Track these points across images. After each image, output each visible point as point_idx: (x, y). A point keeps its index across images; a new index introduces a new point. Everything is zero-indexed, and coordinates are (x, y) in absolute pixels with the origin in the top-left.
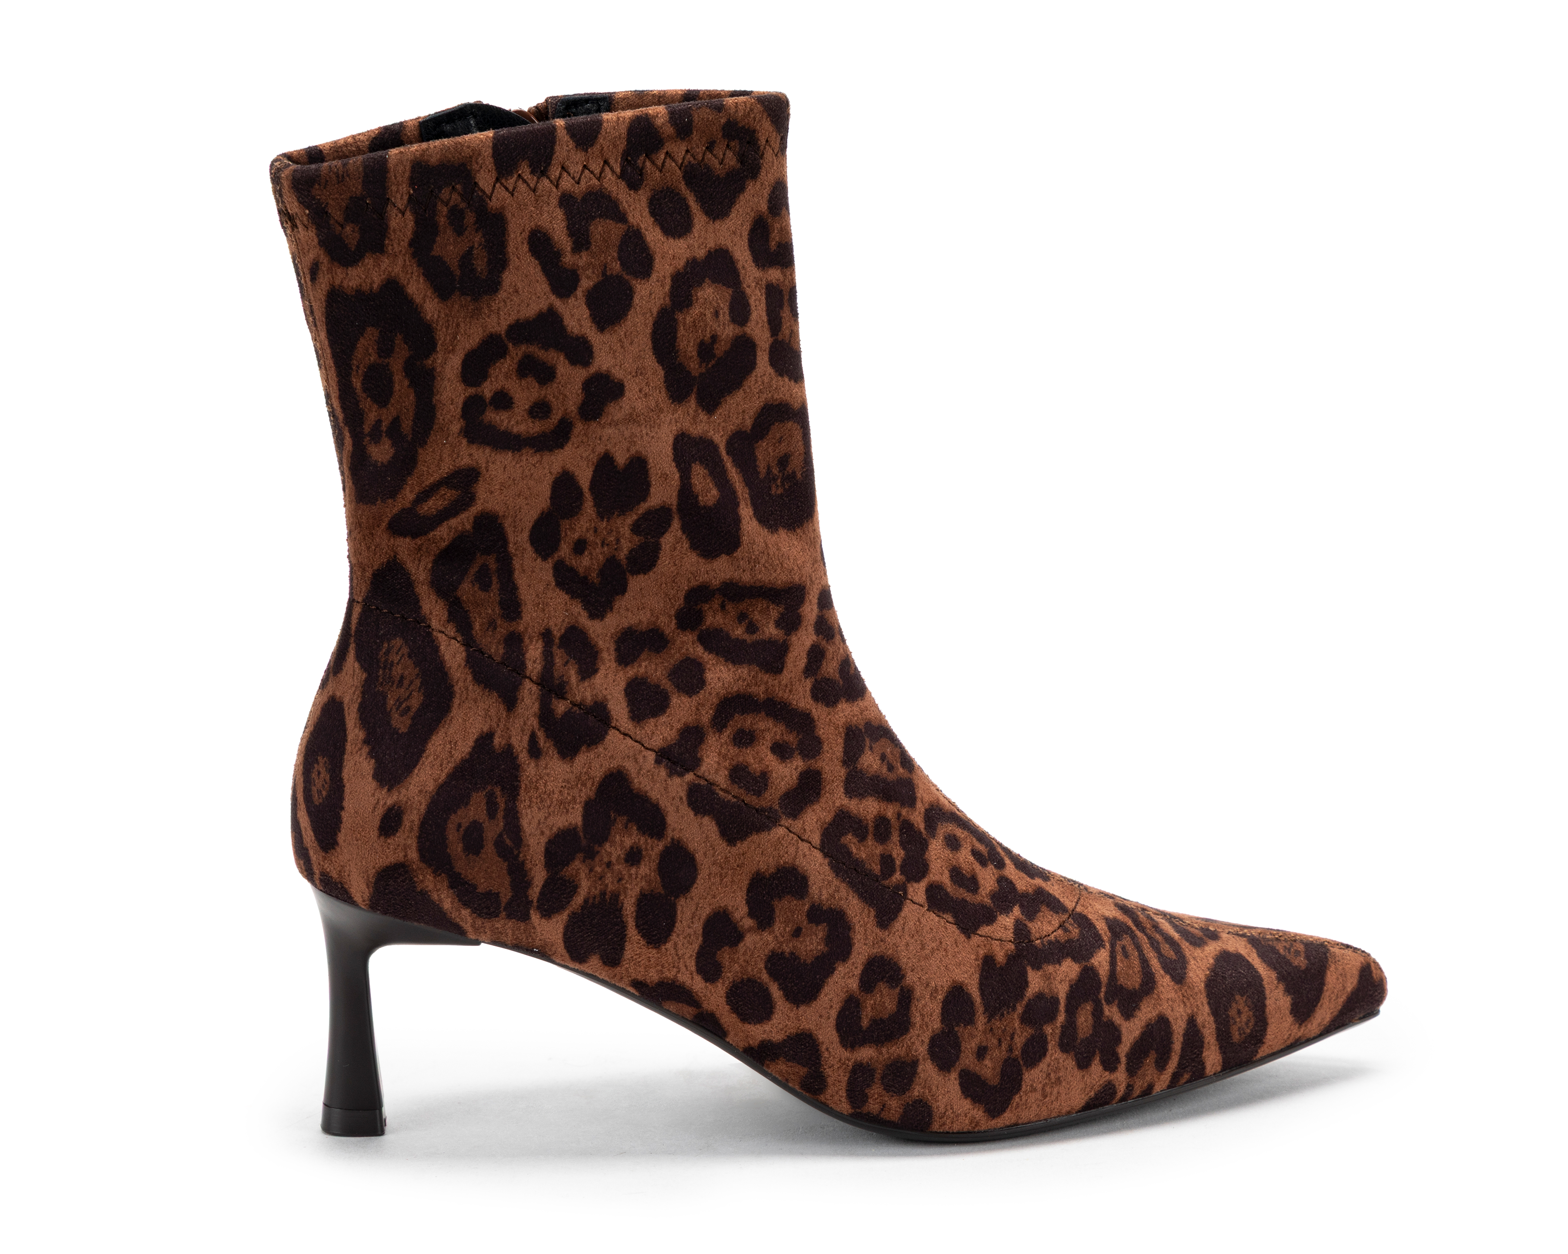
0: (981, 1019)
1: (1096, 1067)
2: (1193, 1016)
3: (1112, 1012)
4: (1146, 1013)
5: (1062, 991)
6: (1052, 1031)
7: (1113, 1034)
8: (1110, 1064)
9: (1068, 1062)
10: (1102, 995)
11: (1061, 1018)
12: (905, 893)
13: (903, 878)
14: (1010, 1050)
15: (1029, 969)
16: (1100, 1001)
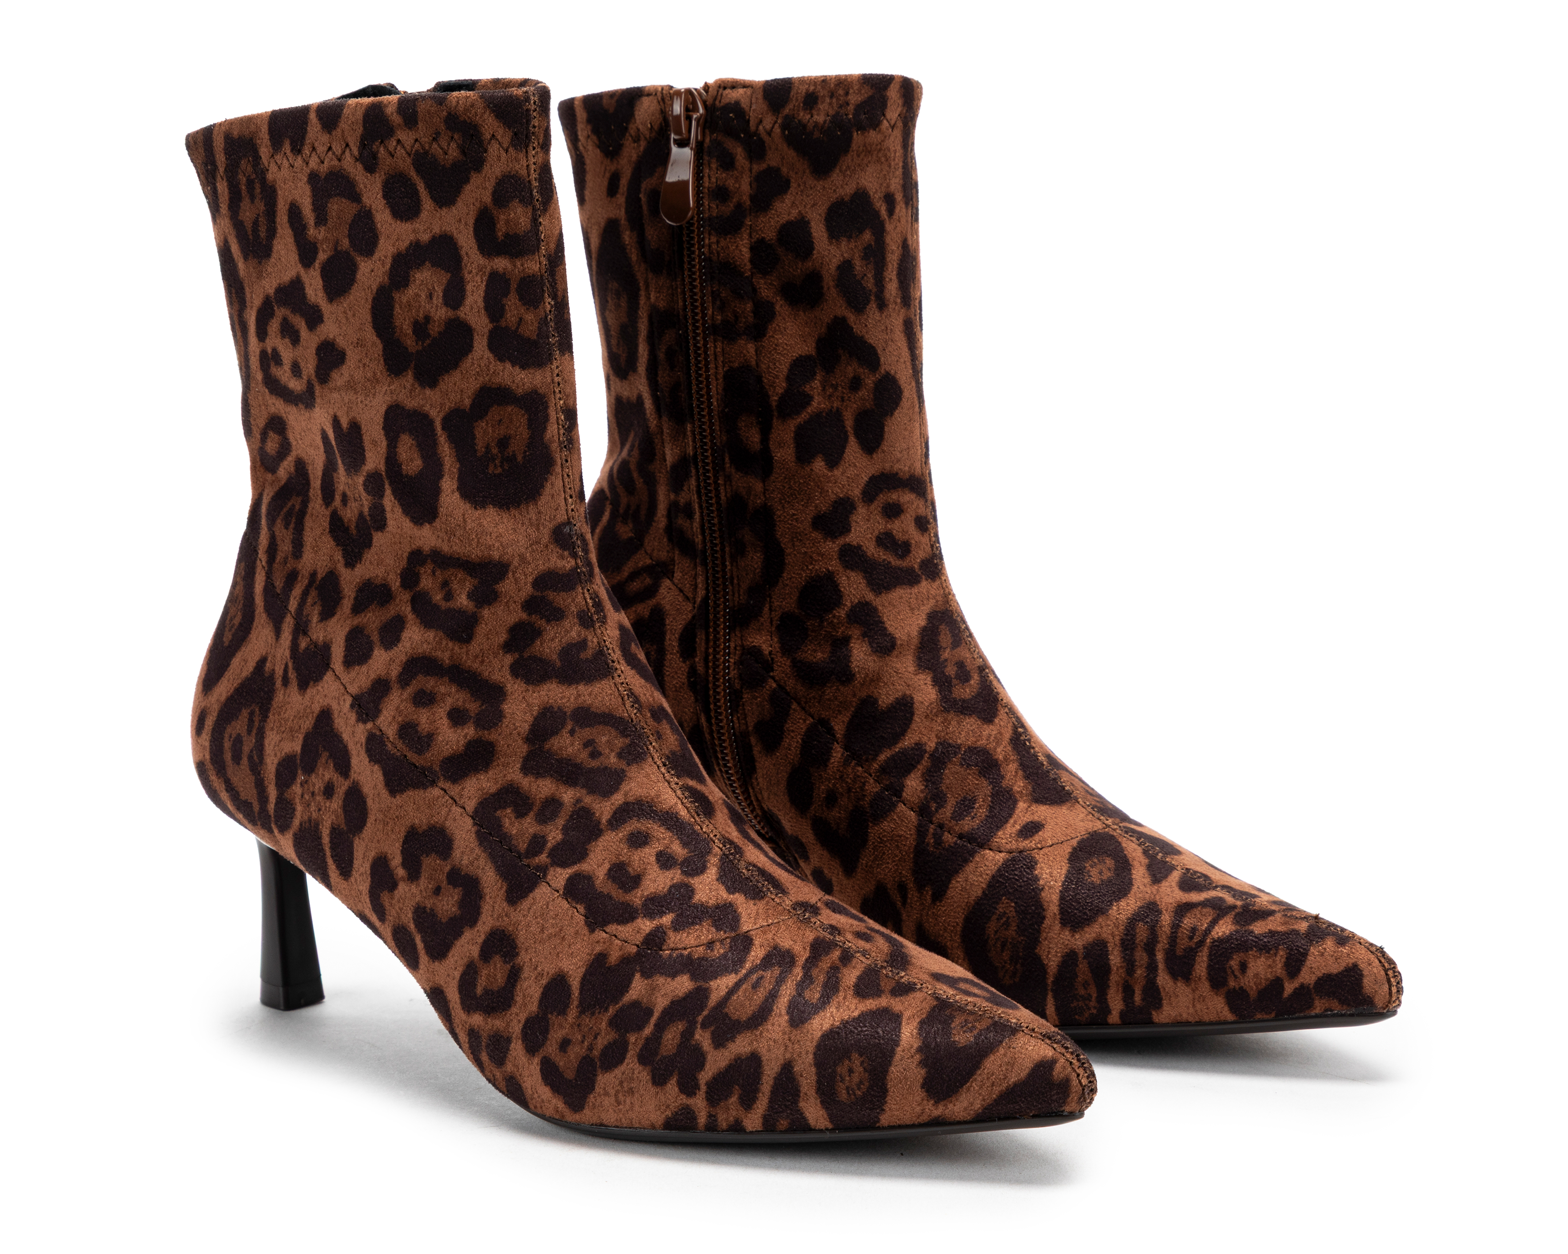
0: (573, 1013)
1: (672, 1087)
2: (790, 1062)
3: (703, 1038)
4: (741, 1045)
5: (661, 1003)
6: (635, 1041)
7: (699, 1059)
8: (688, 1087)
9: (643, 1075)
10: (700, 1019)
11: (648, 1031)
12: (545, 876)
13: (548, 860)
14: (590, 1048)
15: (638, 976)
16: (696, 1022)
